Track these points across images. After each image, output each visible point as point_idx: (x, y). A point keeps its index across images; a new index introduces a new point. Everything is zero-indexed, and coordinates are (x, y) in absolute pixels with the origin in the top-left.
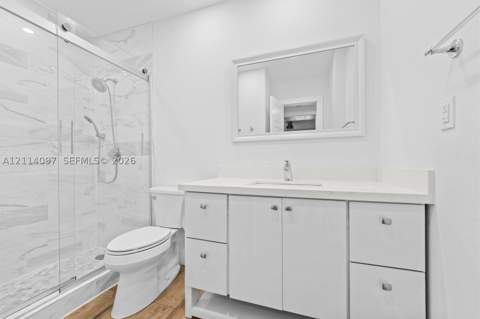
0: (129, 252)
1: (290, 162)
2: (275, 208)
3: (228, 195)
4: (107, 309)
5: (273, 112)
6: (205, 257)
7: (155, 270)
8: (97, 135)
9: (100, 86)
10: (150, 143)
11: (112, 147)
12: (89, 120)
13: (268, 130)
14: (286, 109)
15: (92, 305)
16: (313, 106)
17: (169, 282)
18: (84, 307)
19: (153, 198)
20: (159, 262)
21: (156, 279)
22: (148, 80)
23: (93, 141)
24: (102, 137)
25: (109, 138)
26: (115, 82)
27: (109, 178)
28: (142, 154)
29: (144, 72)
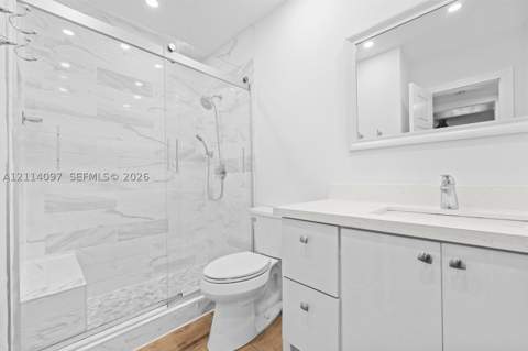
0: (222, 281)
1: (454, 176)
2: (427, 259)
3: (339, 227)
4: (203, 337)
5: (414, 107)
6: (306, 309)
7: (252, 305)
8: (207, 153)
9: (207, 104)
10: (251, 158)
11: (218, 164)
12: (200, 139)
13: (406, 129)
14: (436, 99)
15: (193, 327)
16: (493, 88)
17: (269, 321)
18: (187, 327)
19: (254, 220)
20: (258, 297)
21: (253, 317)
22: (249, 89)
23: (204, 159)
24: (210, 155)
25: (216, 154)
26: (220, 98)
27: (216, 195)
28: (244, 171)
29: (245, 81)
